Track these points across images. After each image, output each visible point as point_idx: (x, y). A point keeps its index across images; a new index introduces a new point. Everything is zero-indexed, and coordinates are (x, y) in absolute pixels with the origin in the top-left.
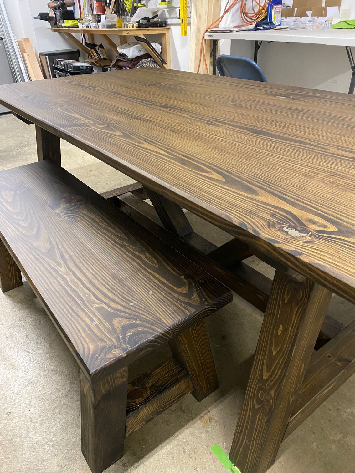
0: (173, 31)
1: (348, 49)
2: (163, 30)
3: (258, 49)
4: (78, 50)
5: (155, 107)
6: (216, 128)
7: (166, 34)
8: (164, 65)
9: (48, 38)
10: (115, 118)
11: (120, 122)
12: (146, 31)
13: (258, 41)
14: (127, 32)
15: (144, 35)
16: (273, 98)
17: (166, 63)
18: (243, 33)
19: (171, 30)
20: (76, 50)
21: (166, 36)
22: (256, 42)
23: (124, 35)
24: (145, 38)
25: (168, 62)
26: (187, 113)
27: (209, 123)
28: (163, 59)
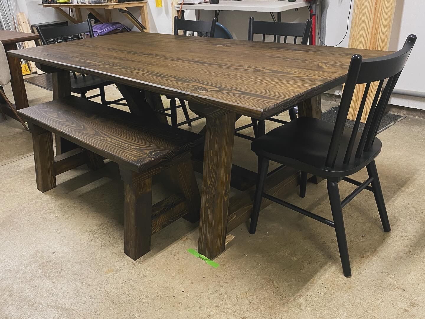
0: (149, 3)
1: (272, 13)
2: (141, 3)
3: (218, 15)
4: (67, 22)
5: (140, 55)
6: (176, 62)
7: (144, 6)
8: (144, 30)
9: (39, 13)
10: (115, 61)
11: (119, 63)
12: (128, 5)
13: (217, 10)
14: (112, 6)
15: (126, 8)
16: (215, 46)
17: (146, 29)
18: (201, 5)
19: (148, 3)
20: (65, 21)
21: (144, 8)
22: (216, 11)
23: (110, 8)
24: (127, 10)
25: (147, 28)
26: (160, 57)
27: (173, 60)
28: (143, 26)
